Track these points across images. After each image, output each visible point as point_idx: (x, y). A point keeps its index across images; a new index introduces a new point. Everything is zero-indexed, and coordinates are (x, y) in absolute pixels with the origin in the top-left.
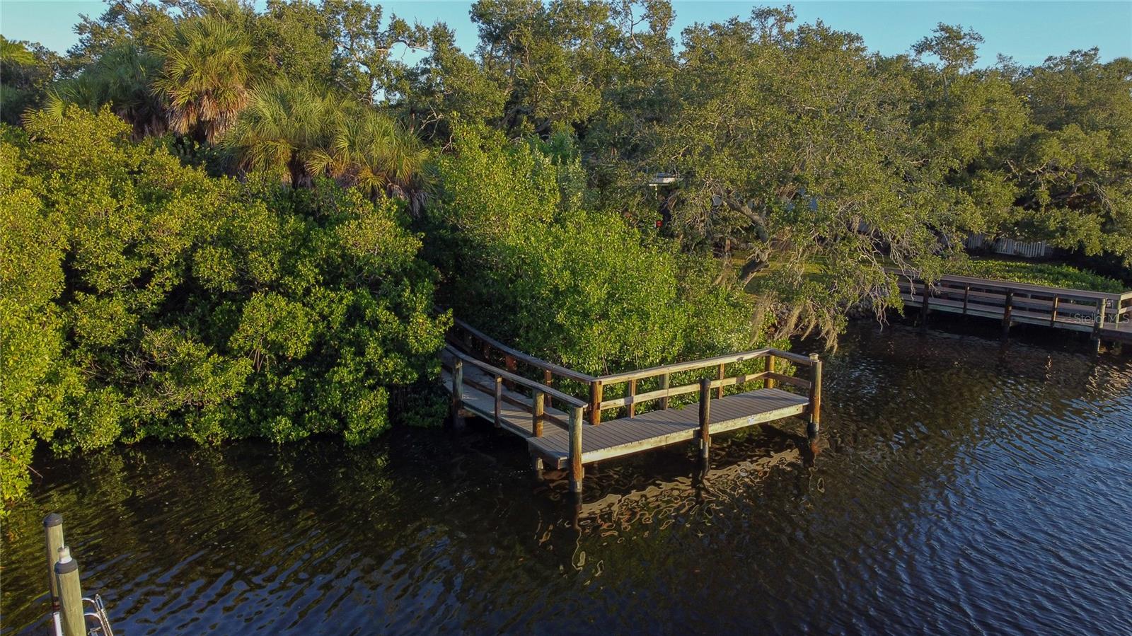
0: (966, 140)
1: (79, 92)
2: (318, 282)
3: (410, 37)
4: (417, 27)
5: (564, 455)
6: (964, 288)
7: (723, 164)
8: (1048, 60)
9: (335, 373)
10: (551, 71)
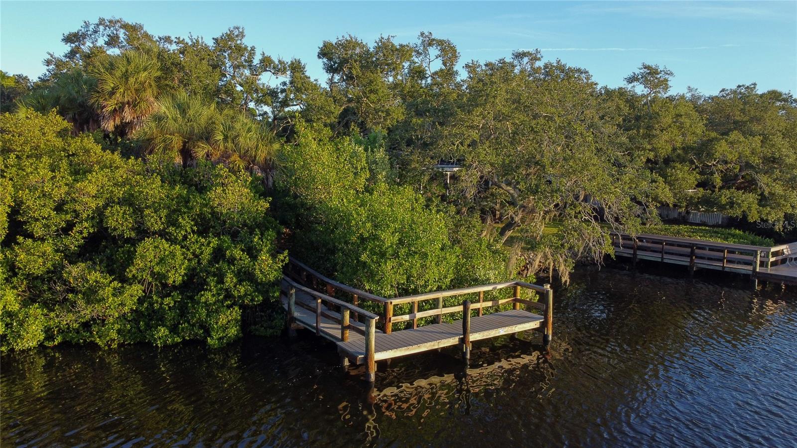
0: (662, 142)
1: (39, 102)
2: (193, 231)
3: (274, 68)
4: (279, 61)
5: (361, 354)
6: (662, 244)
7: (485, 152)
8: (721, 91)
9: (202, 295)
10: (371, 91)
